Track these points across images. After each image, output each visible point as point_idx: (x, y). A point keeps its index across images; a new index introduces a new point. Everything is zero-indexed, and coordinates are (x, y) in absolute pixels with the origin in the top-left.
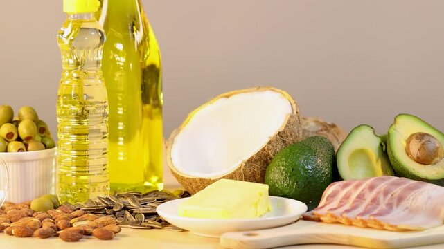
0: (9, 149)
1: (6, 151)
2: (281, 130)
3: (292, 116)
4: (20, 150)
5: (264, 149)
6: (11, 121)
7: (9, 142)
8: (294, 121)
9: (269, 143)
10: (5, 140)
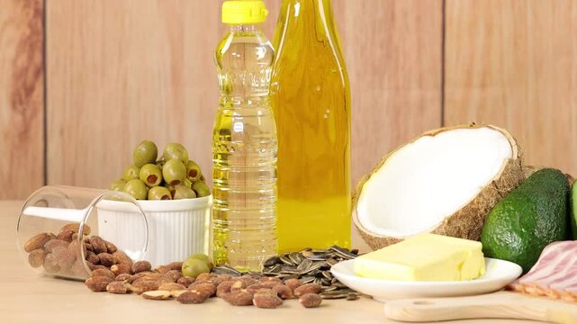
0: (150, 196)
1: (147, 199)
2: (497, 178)
3: (511, 161)
4: (164, 198)
5: (472, 203)
6: (153, 161)
7: (150, 188)
8: (514, 167)
9: (480, 195)
10: (146, 185)
